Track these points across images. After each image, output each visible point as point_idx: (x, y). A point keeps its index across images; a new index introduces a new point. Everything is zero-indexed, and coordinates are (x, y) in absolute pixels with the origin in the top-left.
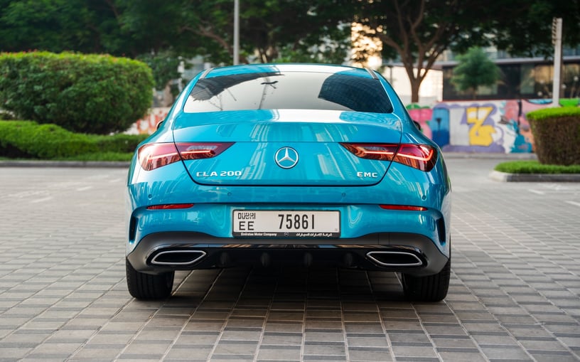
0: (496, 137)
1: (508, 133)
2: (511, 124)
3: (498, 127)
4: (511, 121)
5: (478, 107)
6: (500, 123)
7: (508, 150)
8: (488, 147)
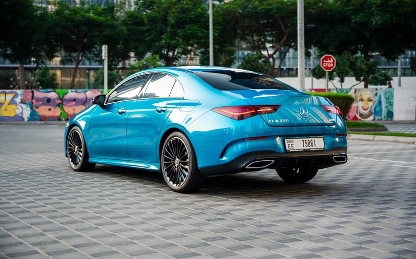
0: (18, 111)
1: (26, 109)
2: (27, 104)
3: (19, 105)
4: (27, 102)
5: (6, 93)
6: (20, 103)
7: (26, 119)
8: (14, 117)
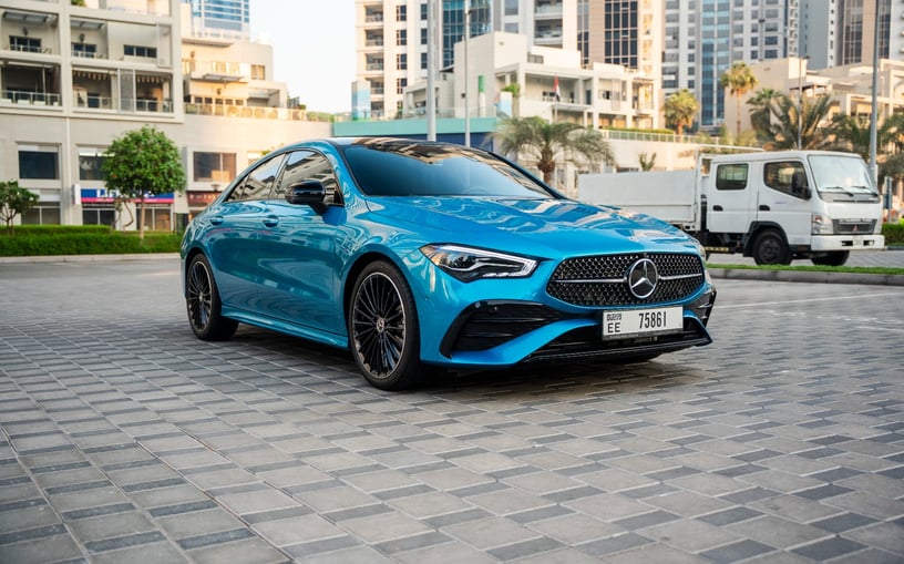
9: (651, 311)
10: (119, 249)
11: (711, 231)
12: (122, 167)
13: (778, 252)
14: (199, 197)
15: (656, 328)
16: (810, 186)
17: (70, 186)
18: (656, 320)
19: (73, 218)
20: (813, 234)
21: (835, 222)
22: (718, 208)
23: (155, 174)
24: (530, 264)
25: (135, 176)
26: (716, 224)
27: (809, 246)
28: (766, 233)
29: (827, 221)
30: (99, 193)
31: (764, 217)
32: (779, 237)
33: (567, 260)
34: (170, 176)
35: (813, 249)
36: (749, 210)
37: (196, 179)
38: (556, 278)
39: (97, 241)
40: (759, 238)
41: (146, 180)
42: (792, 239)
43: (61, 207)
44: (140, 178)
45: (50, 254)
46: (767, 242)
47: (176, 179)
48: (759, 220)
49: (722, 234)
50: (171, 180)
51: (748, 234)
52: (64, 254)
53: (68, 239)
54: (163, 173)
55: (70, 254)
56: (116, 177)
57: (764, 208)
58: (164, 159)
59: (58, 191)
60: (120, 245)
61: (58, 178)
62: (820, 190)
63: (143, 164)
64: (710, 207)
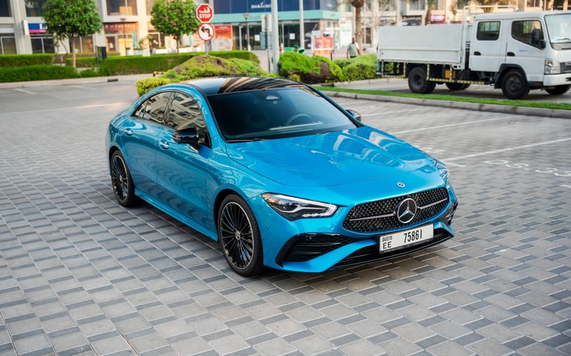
9: (411, 231)
10: (60, 76)
11: (472, 69)
12: (56, 18)
13: (519, 86)
14: (112, 26)
15: (415, 241)
16: (545, 39)
17: (20, 21)
18: (415, 235)
19: (24, 48)
20: (545, 74)
21: (562, 64)
22: (477, 54)
23: (81, 22)
24: (333, 208)
25: (66, 24)
26: (476, 65)
27: (542, 83)
28: (511, 72)
29: (556, 65)
30: (41, 26)
31: (510, 61)
32: (520, 75)
33: (357, 206)
34: (91, 23)
35: (545, 84)
36: (500, 55)
37: (109, 14)
38: (349, 218)
39: (44, 71)
40: (506, 75)
41: (74, 26)
42: (530, 77)
43: (16, 37)
44: (70, 25)
45: (12, 81)
46: (512, 79)
47: (95, 25)
48: (507, 62)
49: (480, 72)
50: (92, 26)
51: (498, 73)
52: (22, 81)
53: (24, 70)
54: (86, 21)
55: (26, 80)
56: (53, 25)
57: (511, 54)
58: (86, 11)
59: (12, 25)
60: (60, 73)
61: (11, 16)
62: (552, 41)
63: (71, 15)
64: (472, 52)
